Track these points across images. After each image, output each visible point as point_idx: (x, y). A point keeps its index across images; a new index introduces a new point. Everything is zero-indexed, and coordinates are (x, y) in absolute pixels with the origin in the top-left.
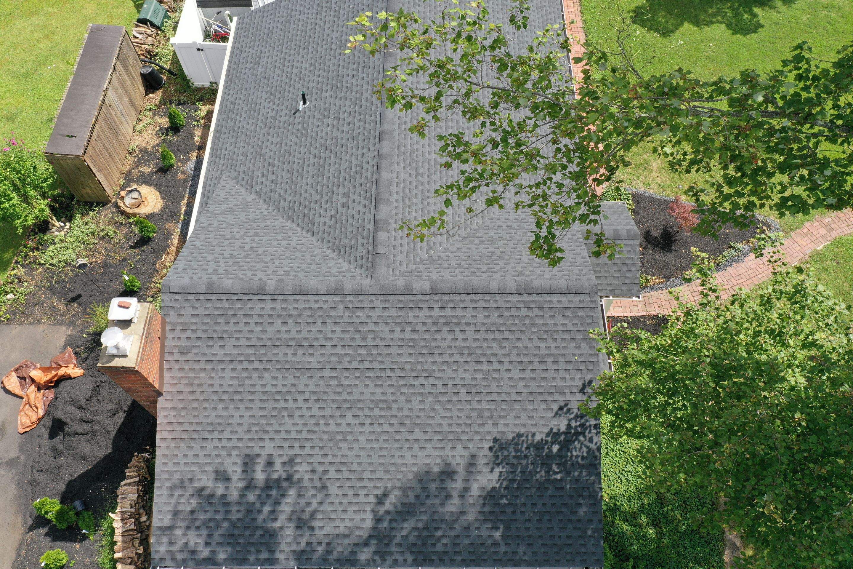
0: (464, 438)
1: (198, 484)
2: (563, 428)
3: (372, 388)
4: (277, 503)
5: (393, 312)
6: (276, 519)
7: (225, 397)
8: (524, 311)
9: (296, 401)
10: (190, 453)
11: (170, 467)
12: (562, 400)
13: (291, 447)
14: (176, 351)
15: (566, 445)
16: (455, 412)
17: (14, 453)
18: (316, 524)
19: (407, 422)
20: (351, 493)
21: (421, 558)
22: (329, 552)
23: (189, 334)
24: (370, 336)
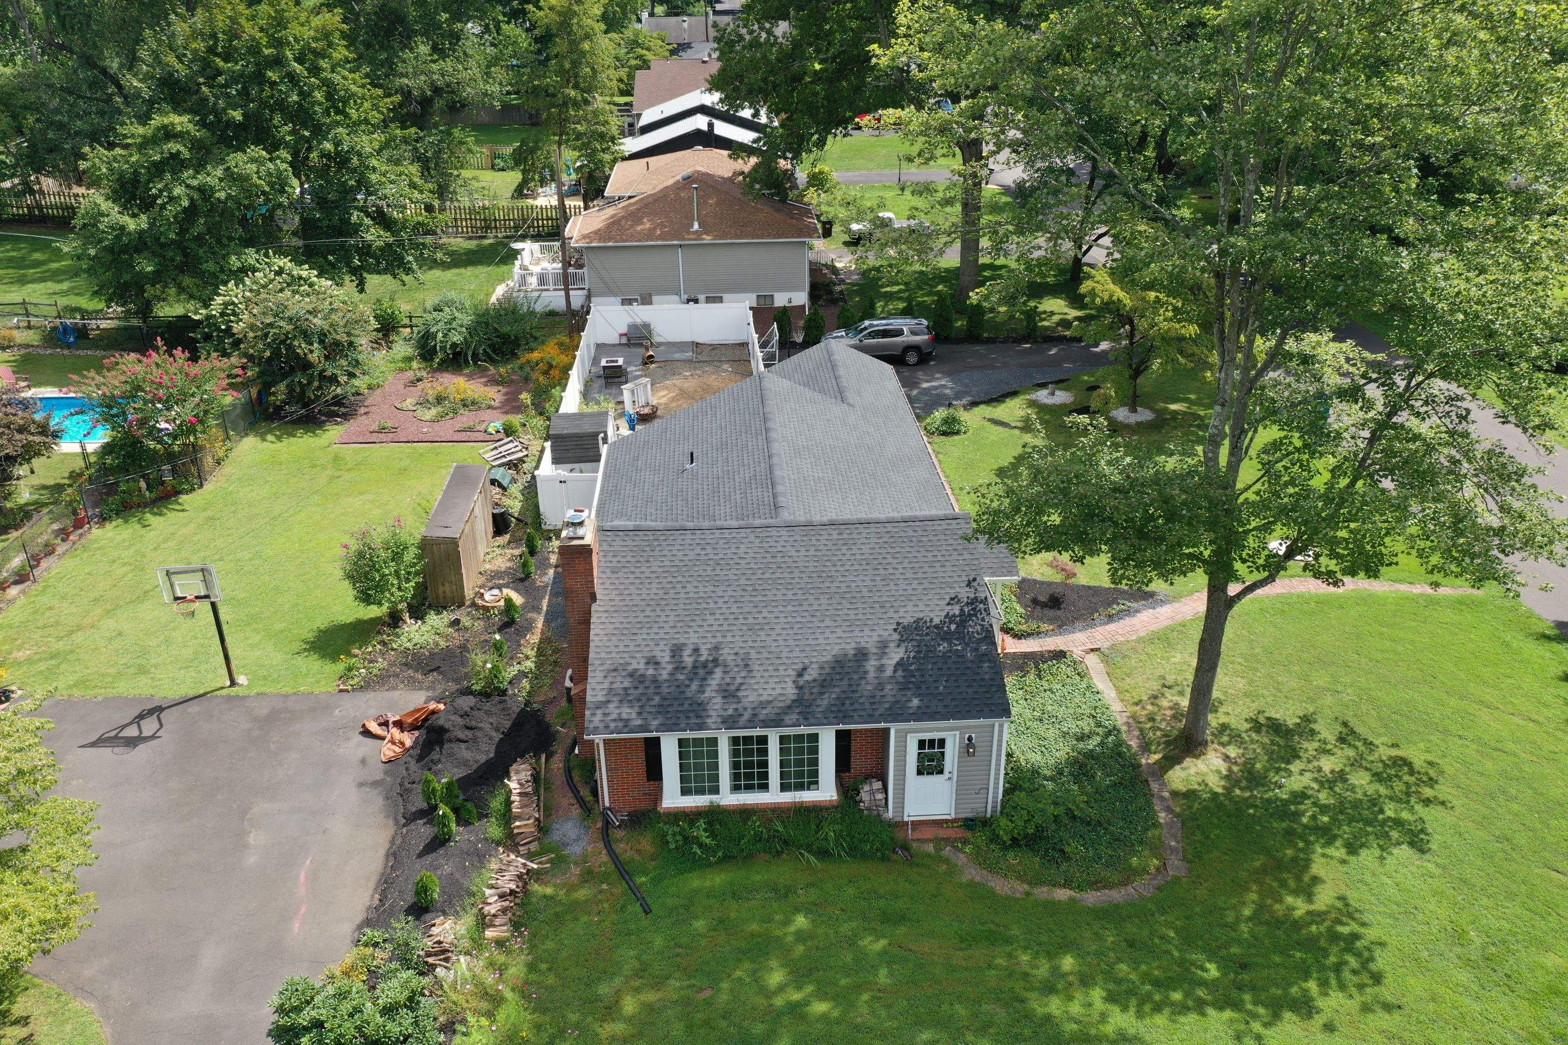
0: (870, 622)
1: (630, 668)
2: (957, 612)
3: (785, 591)
4: (704, 679)
5: (796, 538)
6: (703, 692)
7: (652, 603)
8: (910, 533)
9: (716, 603)
10: (621, 644)
11: (603, 655)
12: (952, 593)
13: (714, 637)
14: (608, 571)
15: (962, 624)
16: (859, 605)
17: (379, 776)
18: (740, 694)
19: (818, 614)
20: (771, 668)
21: (841, 715)
22: (755, 715)
23: (619, 559)
24: (779, 555)
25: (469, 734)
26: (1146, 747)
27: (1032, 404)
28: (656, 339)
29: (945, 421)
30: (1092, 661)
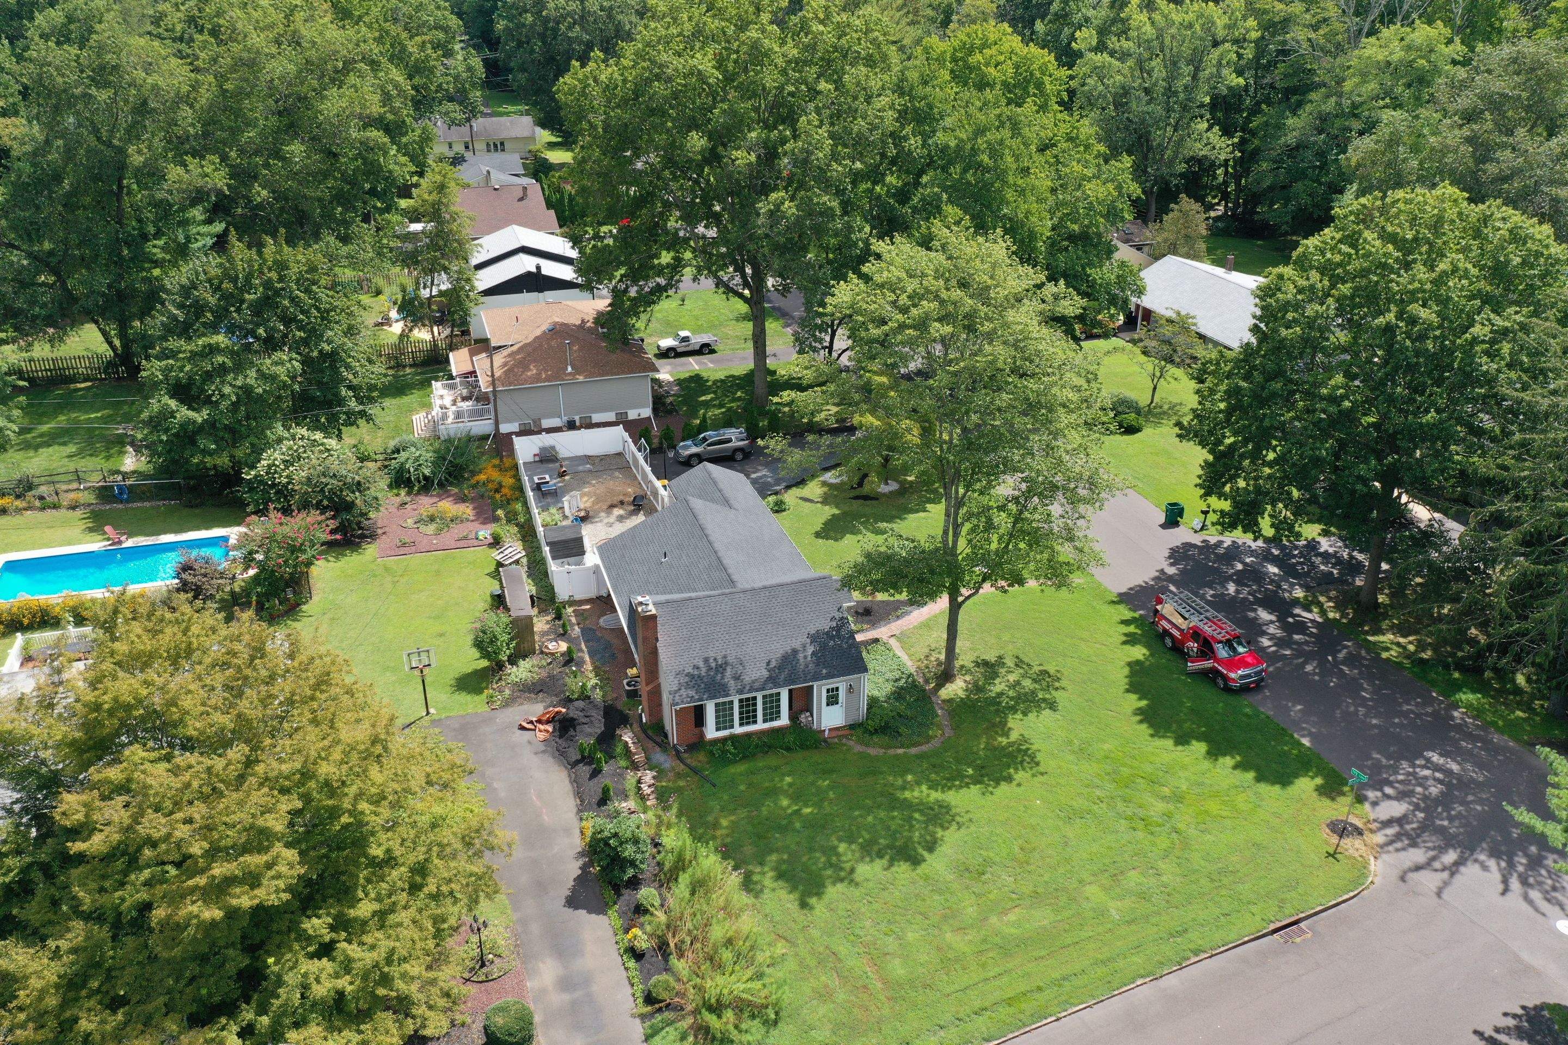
0: (795, 635)
1: (685, 672)
2: (835, 625)
3: (750, 625)
4: (723, 673)
5: (748, 597)
6: (724, 679)
7: (686, 639)
8: (804, 588)
9: (717, 635)
10: (676, 661)
11: (671, 667)
12: (831, 616)
13: (722, 652)
14: (662, 625)
15: (838, 631)
16: (788, 627)
17: (542, 748)
18: (742, 677)
19: (768, 634)
20: (753, 663)
21: (789, 682)
22: (747, 688)
24: (742, 607)
25: (586, 720)
26: (927, 681)
27: (824, 484)
28: (561, 456)
29: (776, 504)
30: (893, 642)
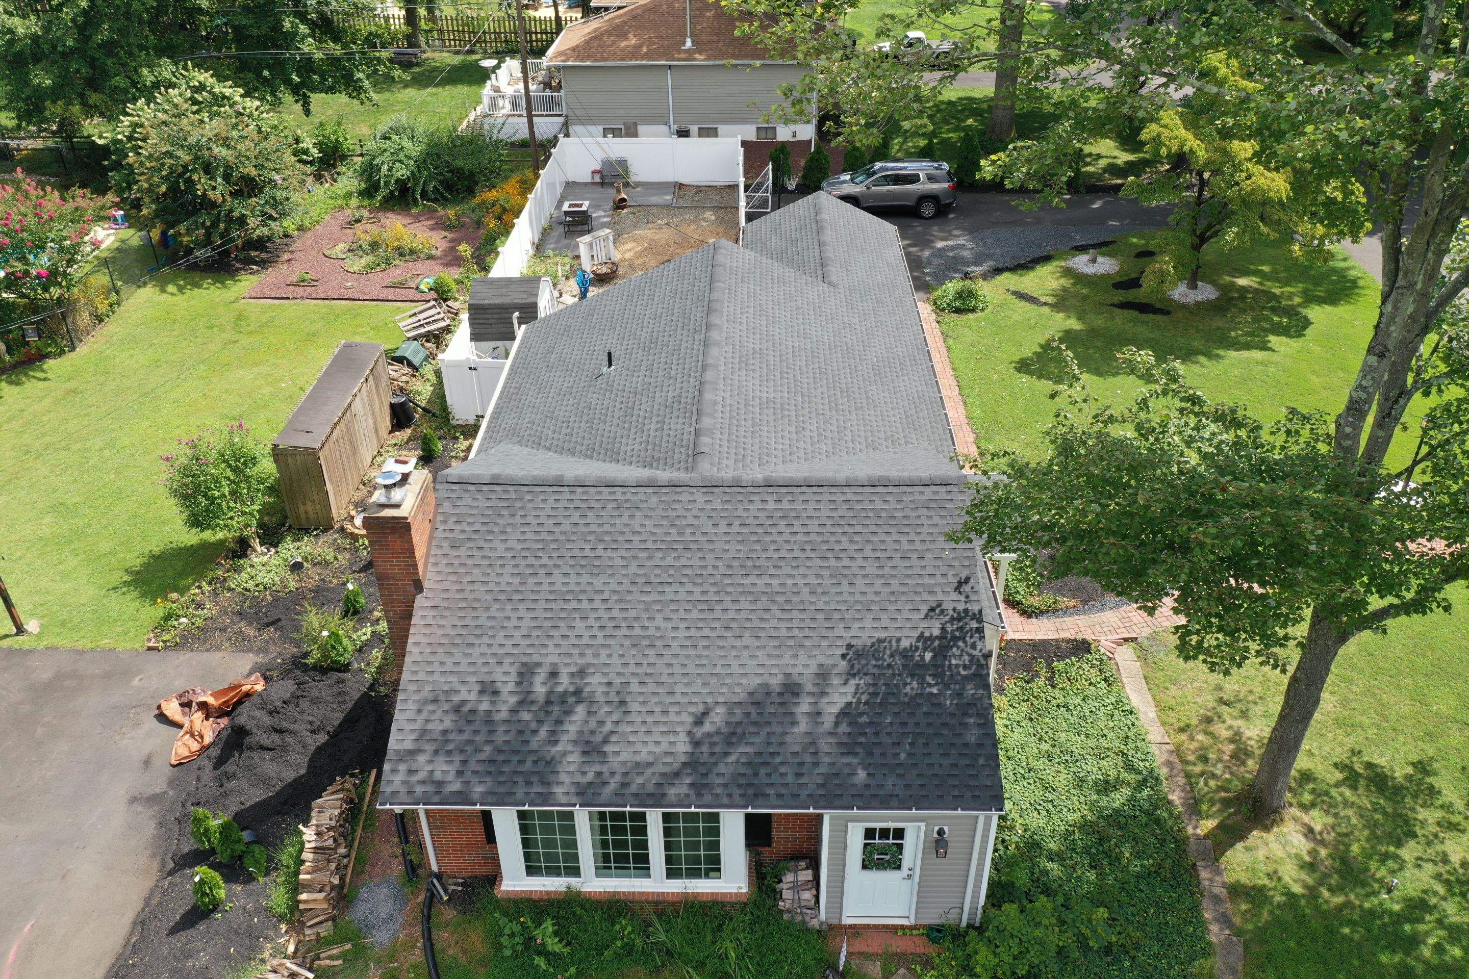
0: (807, 643)
1: (456, 699)
2: (936, 632)
3: (689, 587)
4: (559, 722)
5: (718, 505)
6: (556, 742)
7: (502, 597)
8: (879, 504)
9: (591, 601)
10: (450, 660)
11: (422, 676)
12: (932, 600)
13: (582, 655)
14: (445, 544)
15: (942, 652)
16: (795, 614)
17: (160, 786)
18: (608, 748)
19: (734, 625)
20: (657, 709)
21: (751, 792)
22: (625, 785)
23: (464, 526)
24: (689, 530)
25: (277, 738)
26: (1194, 808)
27: (1068, 272)
28: (633, 179)
29: (960, 295)
30: (1125, 657)
